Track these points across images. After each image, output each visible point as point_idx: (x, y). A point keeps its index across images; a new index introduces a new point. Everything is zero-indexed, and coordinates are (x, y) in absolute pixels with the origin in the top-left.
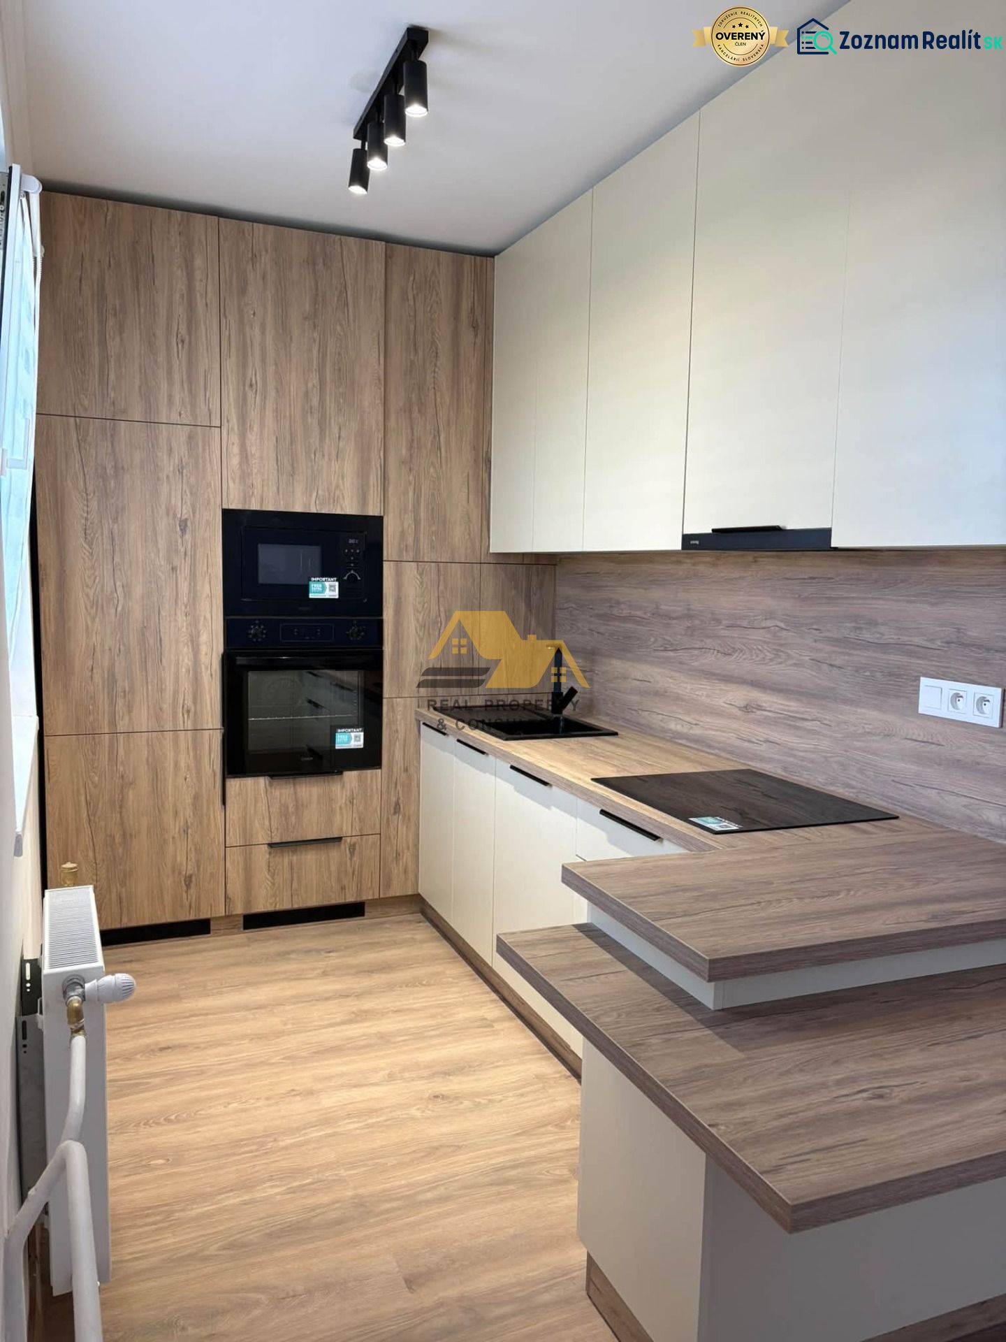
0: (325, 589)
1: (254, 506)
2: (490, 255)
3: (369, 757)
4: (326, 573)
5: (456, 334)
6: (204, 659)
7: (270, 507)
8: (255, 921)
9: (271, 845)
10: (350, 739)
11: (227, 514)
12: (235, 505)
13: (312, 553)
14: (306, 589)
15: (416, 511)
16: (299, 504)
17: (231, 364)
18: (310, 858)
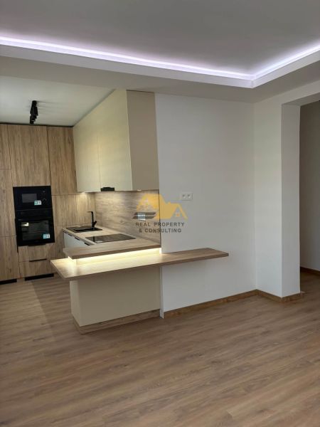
0: (38, 203)
1: (20, 186)
2: (72, 127)
3: (52, 240)
4: (38, 199)
5: (65, 144)
6: (11, 220)
7: (24, 186)
8: (27, 279)
9: (30, 261)
10: (47, 236)
11: (14, 188)
12: (16, 186)
13: (34, 195)
14: (34, 203)
15: (59, 184)
16: (30, 185)
17: (12, 156)
18: (40, 263)
